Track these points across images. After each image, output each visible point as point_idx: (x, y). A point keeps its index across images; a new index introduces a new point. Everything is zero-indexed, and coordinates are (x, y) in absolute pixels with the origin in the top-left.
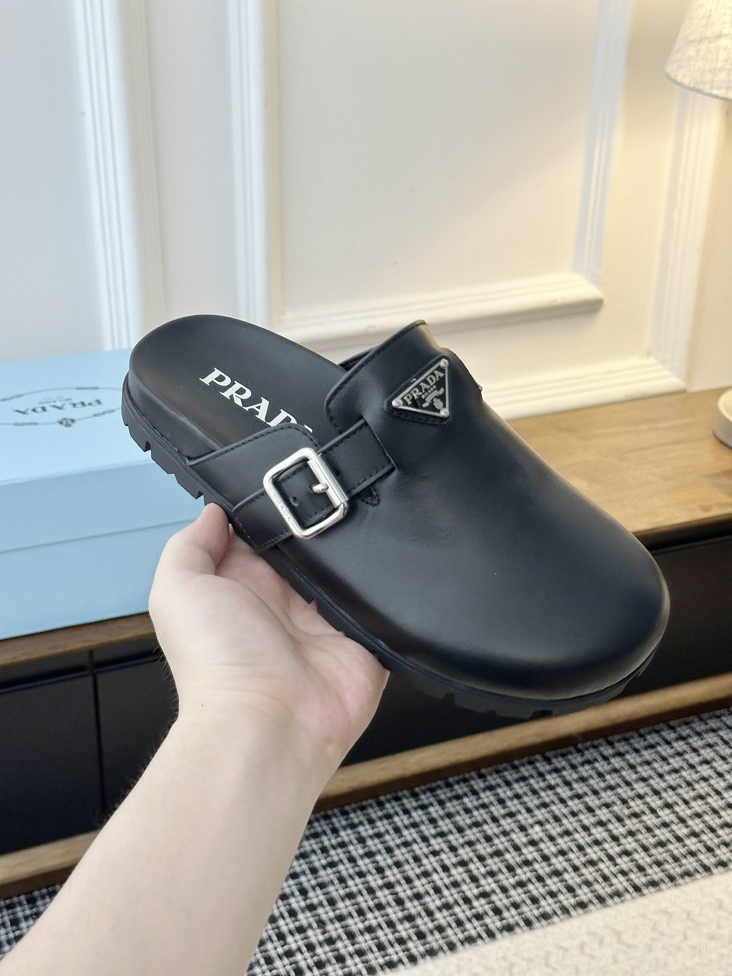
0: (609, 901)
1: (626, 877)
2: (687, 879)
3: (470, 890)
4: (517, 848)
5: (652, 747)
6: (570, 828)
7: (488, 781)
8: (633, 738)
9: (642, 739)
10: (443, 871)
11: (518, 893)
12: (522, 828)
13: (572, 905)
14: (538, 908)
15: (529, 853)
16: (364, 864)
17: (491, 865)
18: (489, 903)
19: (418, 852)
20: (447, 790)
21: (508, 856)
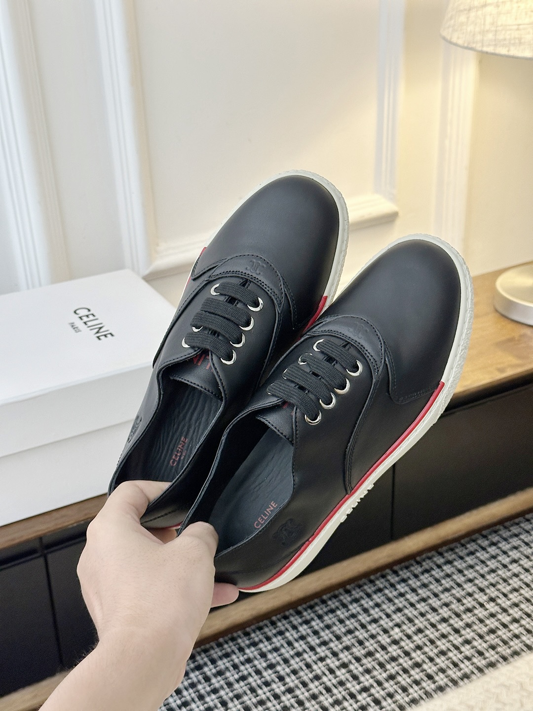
0: (461, 683)
1: (470, 662)
2: (516, 657)
3: (354, 687)
4: (383, 648)
5: (472, 553)
6: (422, 626)
7: (352, 595)
8: (457, 548)
9: (463, 548)
10: (330, 674)
11: (391, 685)
12: (385, 631)
13: (433, 690)
14: (408, 696)
15: (394, 650)
16: (268, 675)
17: (366, 664)
18: (370, 696)
19: (309, 660)
20: (323, 606)
21: (378, 655)
